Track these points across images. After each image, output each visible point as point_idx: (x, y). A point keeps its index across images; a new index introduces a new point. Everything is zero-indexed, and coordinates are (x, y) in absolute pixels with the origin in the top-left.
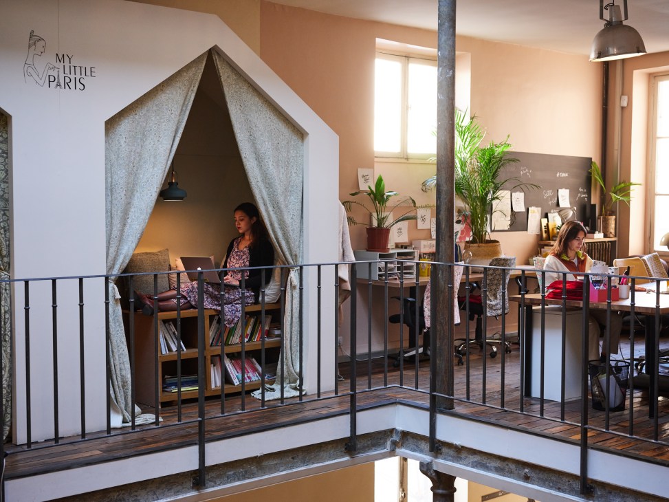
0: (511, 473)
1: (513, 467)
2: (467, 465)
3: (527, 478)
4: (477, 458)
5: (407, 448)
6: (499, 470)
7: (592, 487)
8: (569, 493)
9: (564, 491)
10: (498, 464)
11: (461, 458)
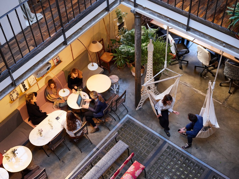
0: (163, 18)
1: (164, 17)
2: (147, 13)
3: (168, 21)
4: (151, 11)
5: (125, 2)
6: (158, 16)
7: (190, 28)
8: (182, 28)
9: (180, 27)
10: (158, 15)
11: (145, 10)
